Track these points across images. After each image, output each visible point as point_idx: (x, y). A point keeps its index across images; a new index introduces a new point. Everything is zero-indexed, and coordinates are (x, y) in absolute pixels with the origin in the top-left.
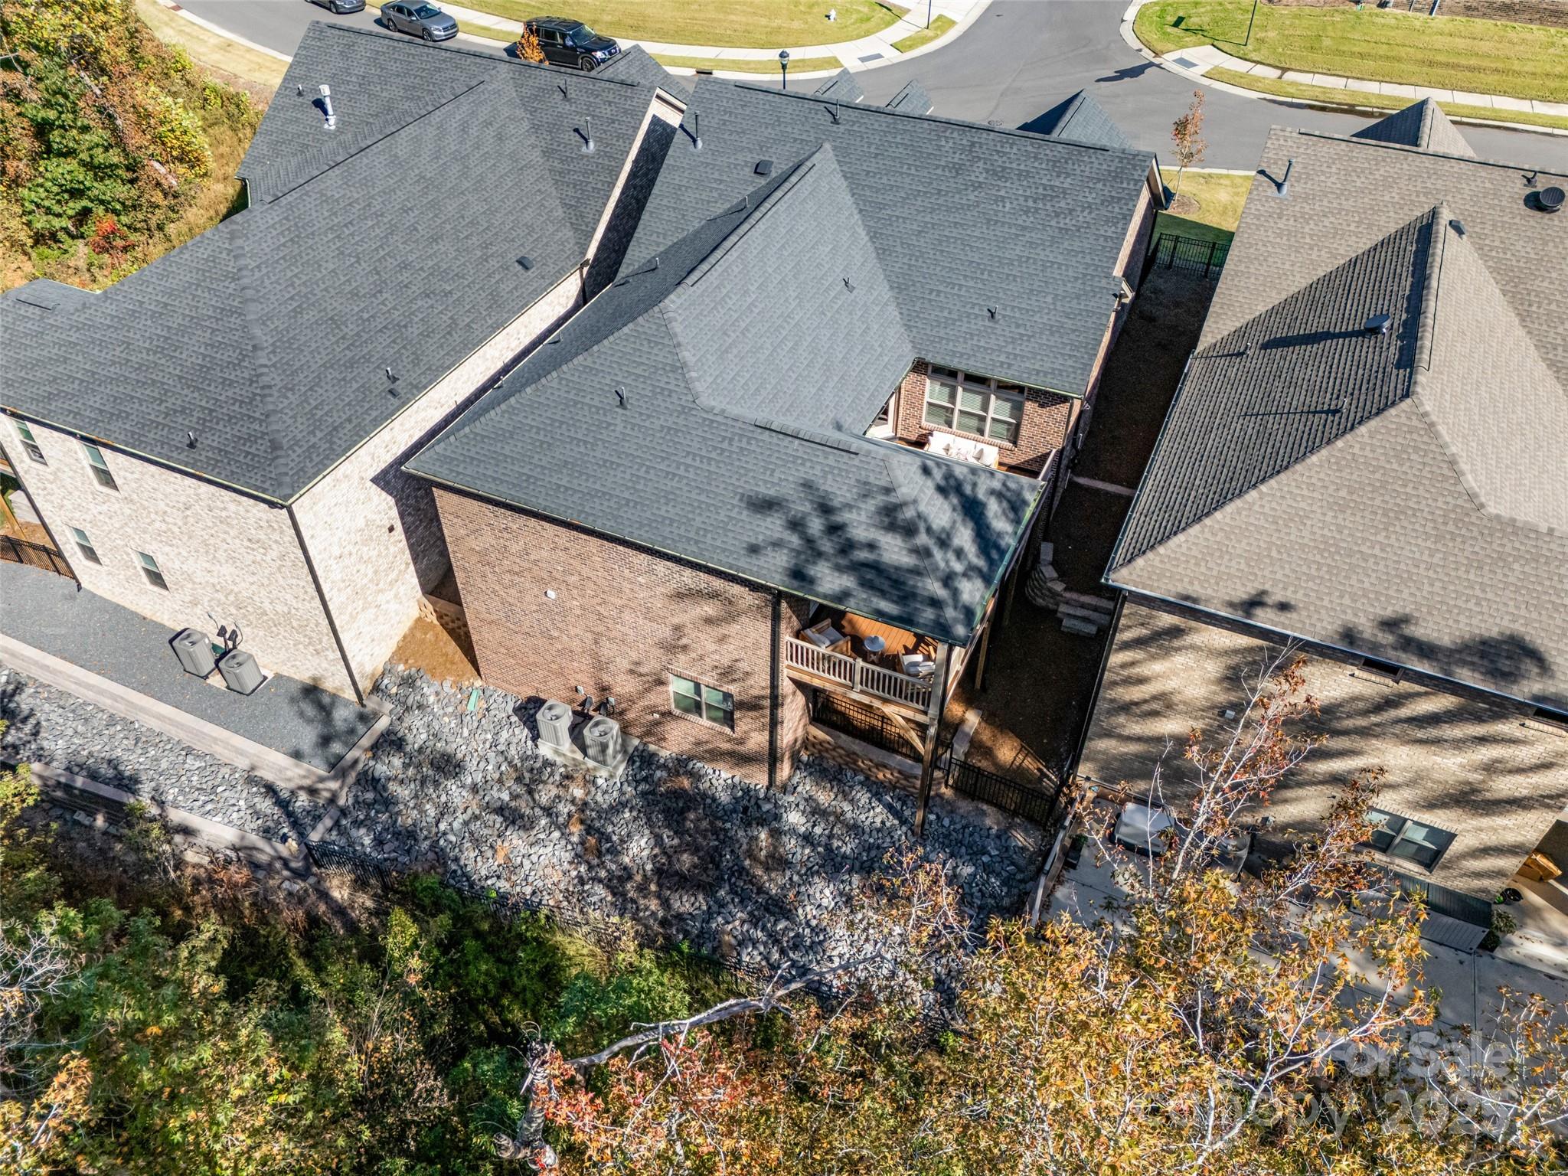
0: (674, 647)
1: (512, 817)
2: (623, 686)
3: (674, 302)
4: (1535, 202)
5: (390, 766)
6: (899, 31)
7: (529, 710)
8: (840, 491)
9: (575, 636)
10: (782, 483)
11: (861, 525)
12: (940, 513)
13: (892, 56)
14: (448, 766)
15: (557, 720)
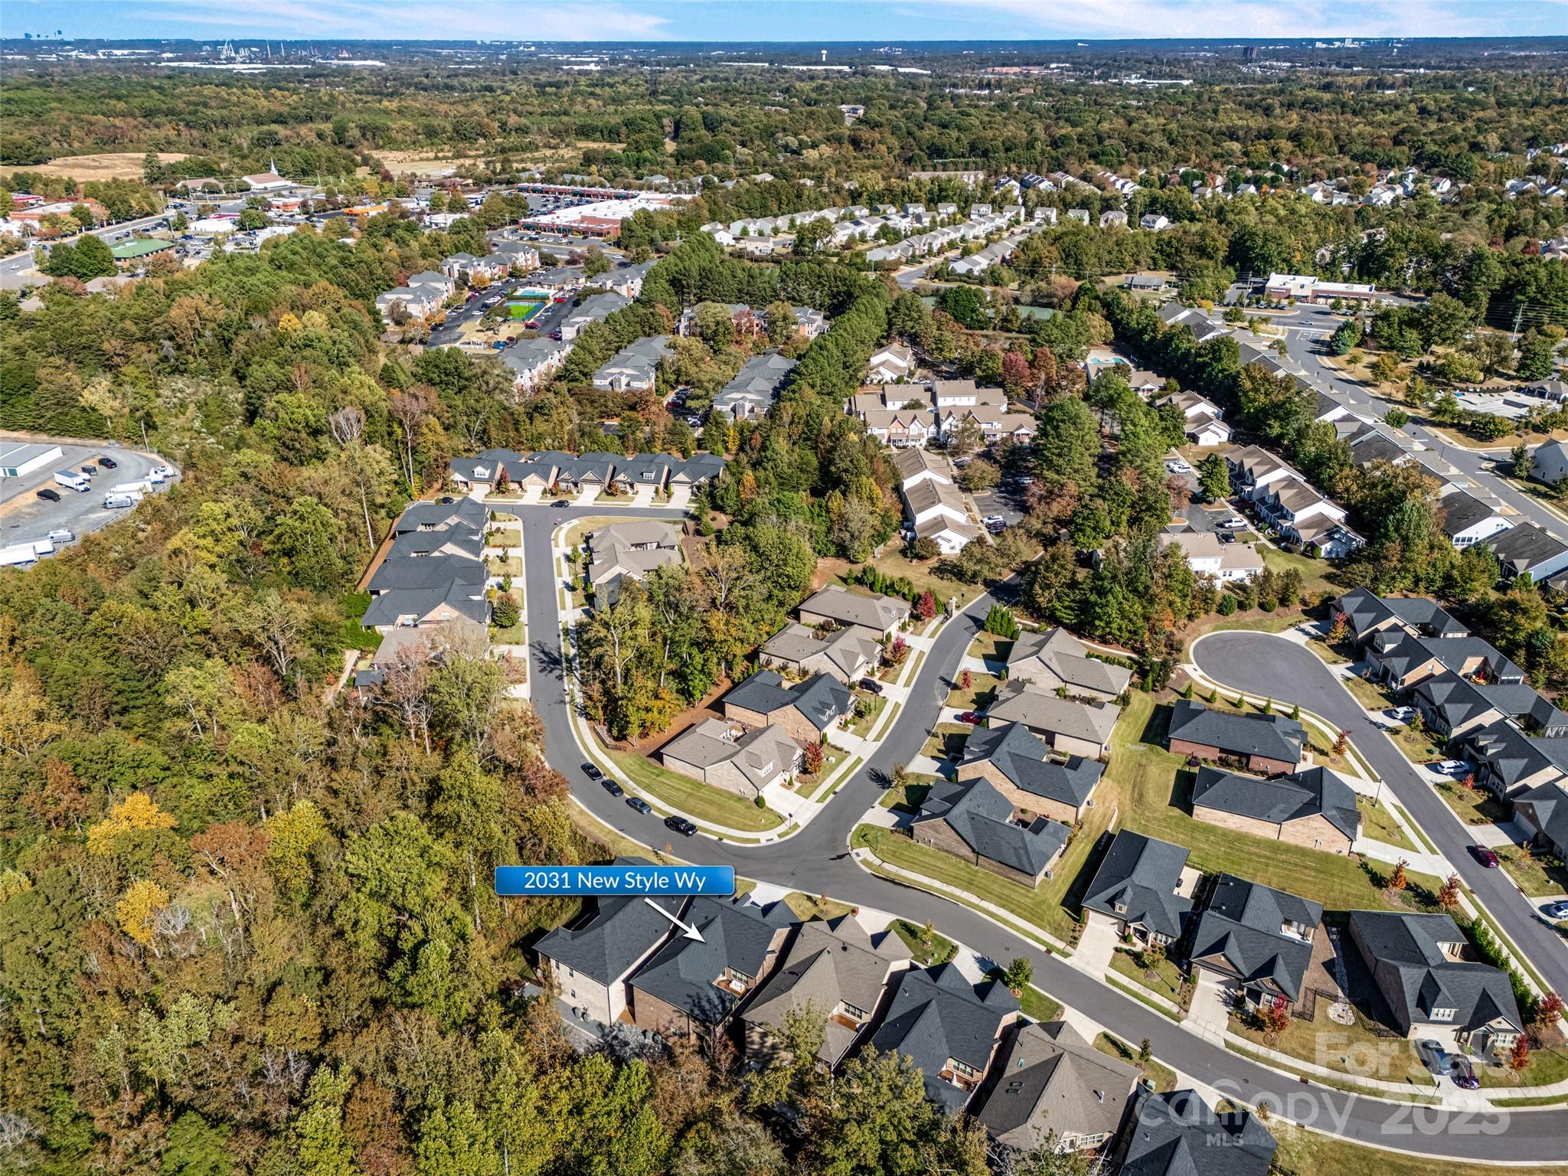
0: (671, 1022)
1: (638, 1055)
2: (662, 1029)
3: (679, 957)
4: (844, 949)
5: (615, 1042)
6: (782, 828)
7: (644, 1033)
8: (702, 995)
9: (654, 1017)
10: (693, 993)
11: (704, 1003)
12: (717, 1002)
13: (777, 840)
14: (627, 1044)
15: (650, 1034)
